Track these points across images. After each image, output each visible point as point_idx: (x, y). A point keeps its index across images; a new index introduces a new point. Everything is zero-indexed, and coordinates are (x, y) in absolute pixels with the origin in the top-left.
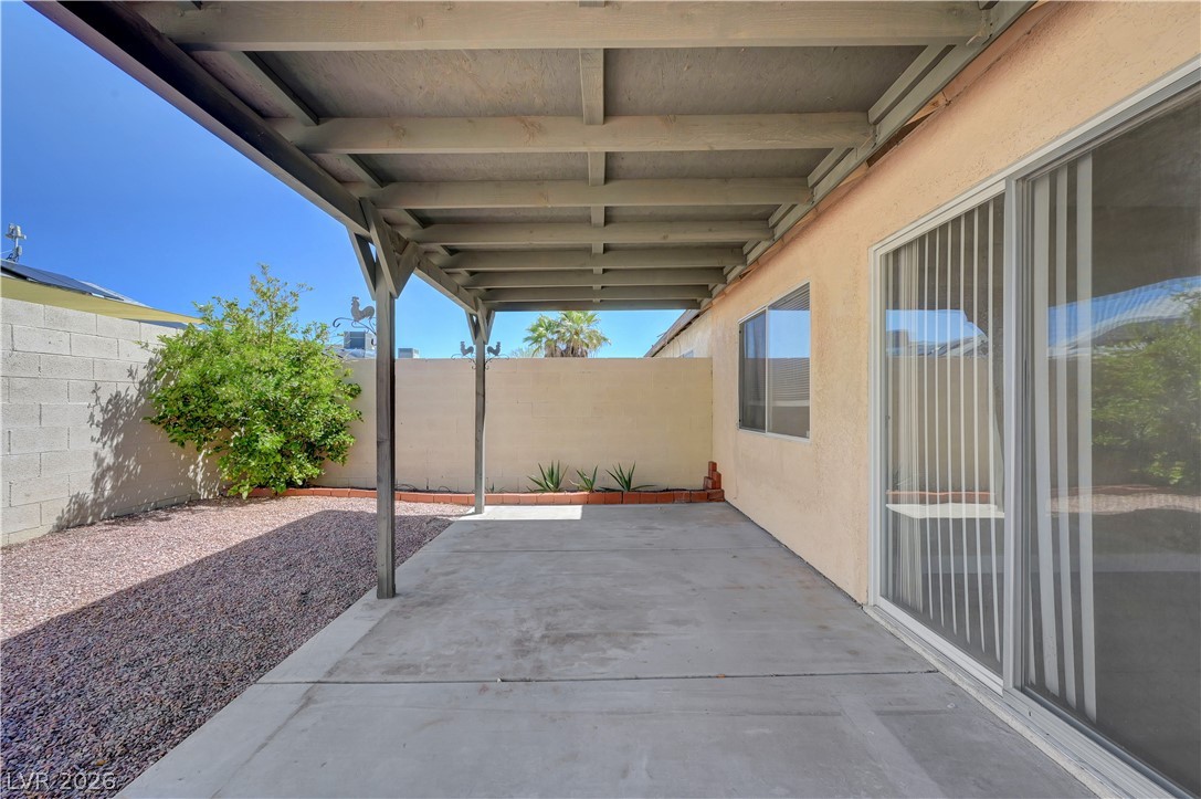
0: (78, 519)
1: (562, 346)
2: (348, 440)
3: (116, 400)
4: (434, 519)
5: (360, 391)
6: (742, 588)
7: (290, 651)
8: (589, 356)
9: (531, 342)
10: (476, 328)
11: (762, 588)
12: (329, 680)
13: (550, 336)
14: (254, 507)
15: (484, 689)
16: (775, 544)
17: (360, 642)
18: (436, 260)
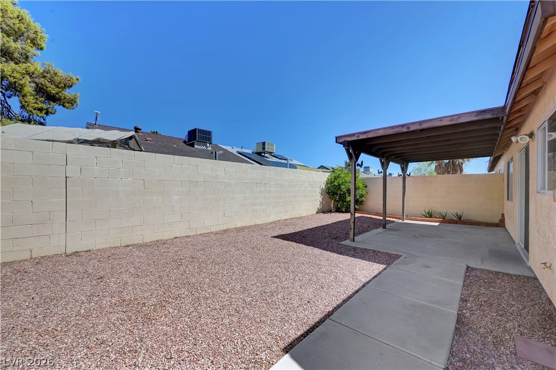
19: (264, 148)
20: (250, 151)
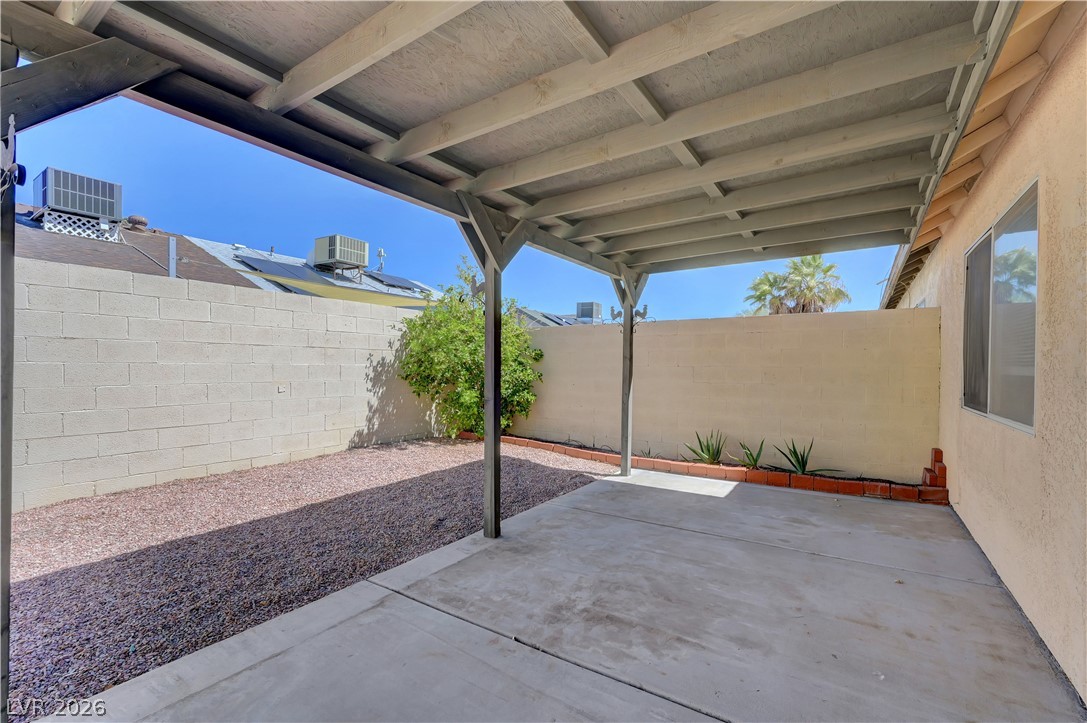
0: (360, 443)
1: (791, 304)
2: (531, 398)
3: (382, 362)
4: (580, 475)
5: (542, 356)
6: (876, 627)
7: (402, 563)
8: (825, 311)
9: (753, 300)
10: (623, 294)
11: (911, 635)
12: (405, 593)
13: (776, 293)
14: (460, 446)
15: (495, 642)
16: (992, 581)
17: (446, 568)
18: (559, 234)
19: (332, 253)
20: (299, 261)
